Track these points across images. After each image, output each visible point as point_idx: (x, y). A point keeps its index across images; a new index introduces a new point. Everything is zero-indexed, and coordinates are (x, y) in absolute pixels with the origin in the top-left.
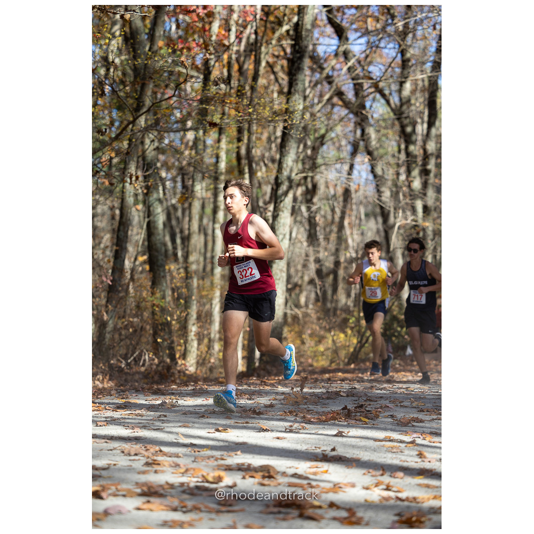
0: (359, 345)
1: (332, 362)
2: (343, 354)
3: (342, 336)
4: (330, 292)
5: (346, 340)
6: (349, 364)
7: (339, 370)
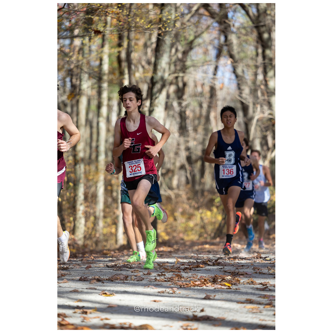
0: (223, 222)
1: (200, 235)
2: (210, 228)
3: (209, 213)
4: (198, 177)
5: (212, 217)
6: (214, 238)
7: (206, 243)
